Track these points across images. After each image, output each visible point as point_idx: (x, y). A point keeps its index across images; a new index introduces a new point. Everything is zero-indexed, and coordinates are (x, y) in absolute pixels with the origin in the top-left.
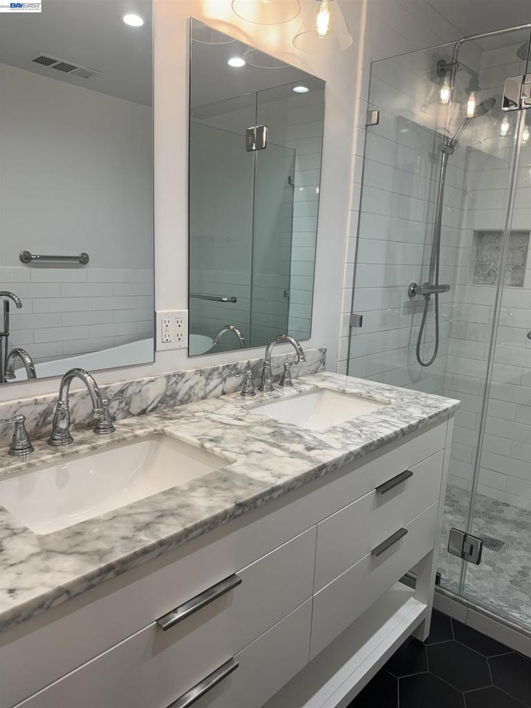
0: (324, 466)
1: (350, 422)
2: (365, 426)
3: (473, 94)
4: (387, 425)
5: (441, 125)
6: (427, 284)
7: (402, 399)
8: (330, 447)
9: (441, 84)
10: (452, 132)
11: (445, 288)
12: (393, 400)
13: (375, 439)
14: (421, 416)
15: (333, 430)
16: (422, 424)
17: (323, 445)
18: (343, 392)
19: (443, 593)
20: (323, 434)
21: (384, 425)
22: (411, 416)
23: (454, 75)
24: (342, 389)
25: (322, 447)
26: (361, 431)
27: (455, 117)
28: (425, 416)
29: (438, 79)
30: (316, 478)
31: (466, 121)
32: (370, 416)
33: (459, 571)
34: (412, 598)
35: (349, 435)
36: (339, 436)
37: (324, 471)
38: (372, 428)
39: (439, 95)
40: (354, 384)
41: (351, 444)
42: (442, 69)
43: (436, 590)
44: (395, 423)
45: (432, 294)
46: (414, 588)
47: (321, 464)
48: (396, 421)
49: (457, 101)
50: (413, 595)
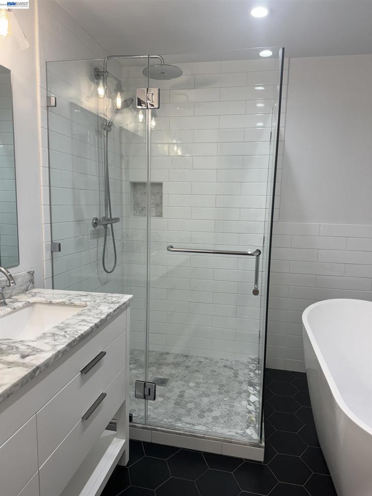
0: (38, 368)
1: (57, 327)
2: (69, 328)
3: (119, 94)
4: (85, 323)
5: (101, 111)
6: (104, 218)
7: (95, 301)
8: (42, 351)
9: (98, 84)
10: (109, 117)
11: (117, 220)
12: (88, 303)
13: (76, 337)
14: (108, 311)
15: (44, 336)
16: (109, 317)
17: (36, 351)
18: (51, 303)
19: (135, 427)
20: (35, 341)
21: (83, 323)
22: (101, 313)
23: (106, 80)
24: (49, 300)
25: (34, 353)
26: (66, 332)
27: (110, 107)
28: (111, 310)
29: (96, 81)
30: (32, 379)
31: (117, 111)
32: (72, 318)
33: (143, 407)
34: (115, 439)
35: (56, 337)
36: (49, 340)
37: (38, 372)
38: (74, 328)
39: (97, 91)
40: (59, 295)
41: (58, 345)
42: (98, 75)
43: (130, 426)
44: (91, 320)
45: (108, 225)
46: (116, 431)
47: (35, 367)
48: (91, 318)
49: (109, 97)
50: (116, 436)
